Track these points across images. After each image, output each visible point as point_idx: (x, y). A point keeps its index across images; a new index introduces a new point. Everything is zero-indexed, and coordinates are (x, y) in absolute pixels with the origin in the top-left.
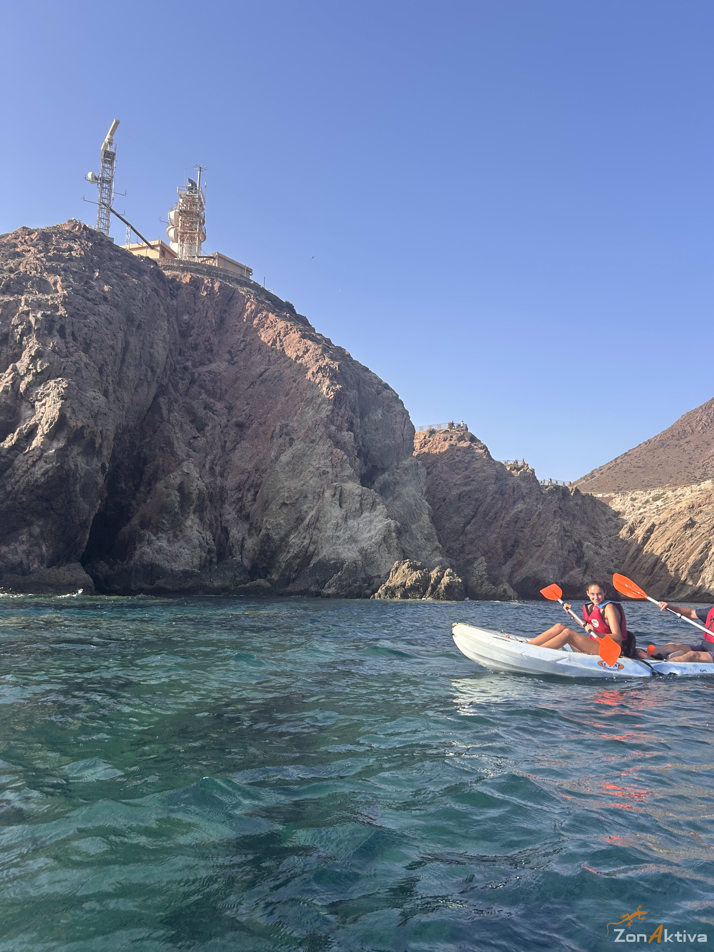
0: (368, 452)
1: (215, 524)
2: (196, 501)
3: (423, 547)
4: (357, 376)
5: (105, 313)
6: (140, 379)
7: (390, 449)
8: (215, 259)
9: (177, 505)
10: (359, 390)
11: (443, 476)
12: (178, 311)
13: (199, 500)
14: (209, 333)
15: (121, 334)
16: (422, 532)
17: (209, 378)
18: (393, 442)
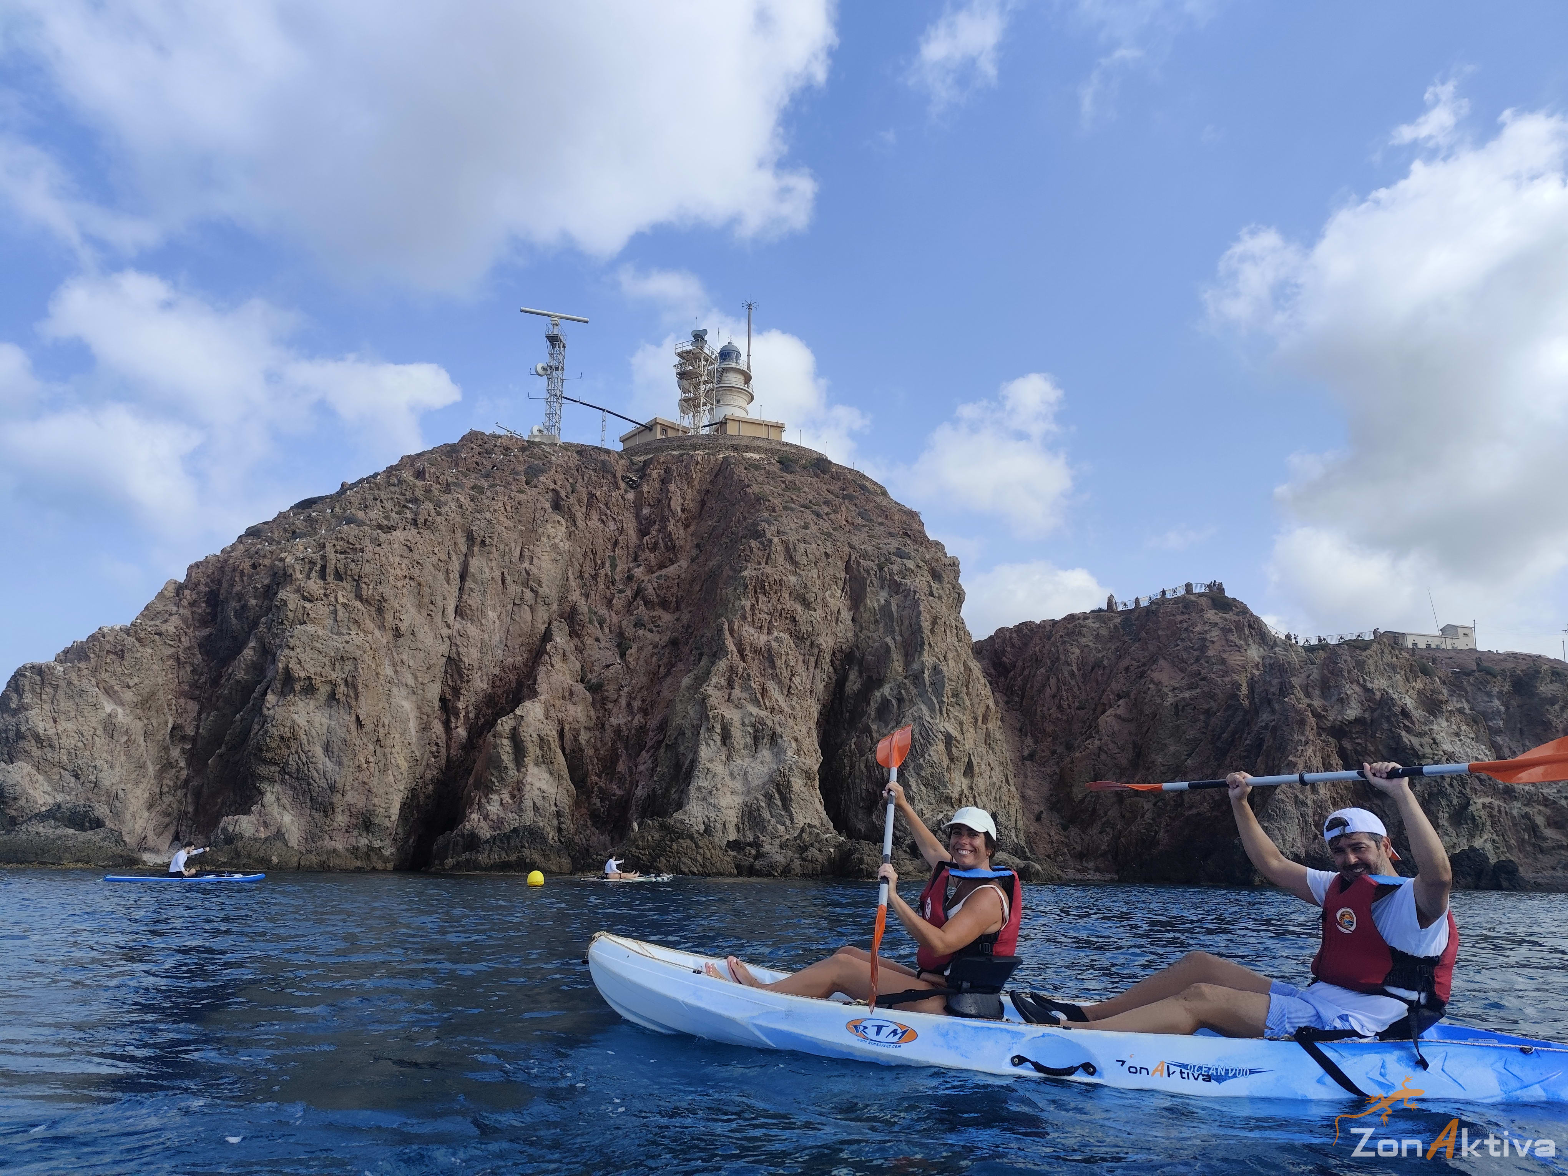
0: (863, 658)
1: (629, 779)
2: (533, 751)
3: (917, 797)
4: (846, 549)
5: (402, 540)
6: (514, 604)
7: (888, 649)
8: (725, 423)
9: (505, 757)
10: (847, 568)
11: (1156, 676)
12: (638, 506)
13: (541, 748)
14: (671, 526)
15: (434, 559)
16: (919, 775)
17: (655, 585)
18: (898, 638)
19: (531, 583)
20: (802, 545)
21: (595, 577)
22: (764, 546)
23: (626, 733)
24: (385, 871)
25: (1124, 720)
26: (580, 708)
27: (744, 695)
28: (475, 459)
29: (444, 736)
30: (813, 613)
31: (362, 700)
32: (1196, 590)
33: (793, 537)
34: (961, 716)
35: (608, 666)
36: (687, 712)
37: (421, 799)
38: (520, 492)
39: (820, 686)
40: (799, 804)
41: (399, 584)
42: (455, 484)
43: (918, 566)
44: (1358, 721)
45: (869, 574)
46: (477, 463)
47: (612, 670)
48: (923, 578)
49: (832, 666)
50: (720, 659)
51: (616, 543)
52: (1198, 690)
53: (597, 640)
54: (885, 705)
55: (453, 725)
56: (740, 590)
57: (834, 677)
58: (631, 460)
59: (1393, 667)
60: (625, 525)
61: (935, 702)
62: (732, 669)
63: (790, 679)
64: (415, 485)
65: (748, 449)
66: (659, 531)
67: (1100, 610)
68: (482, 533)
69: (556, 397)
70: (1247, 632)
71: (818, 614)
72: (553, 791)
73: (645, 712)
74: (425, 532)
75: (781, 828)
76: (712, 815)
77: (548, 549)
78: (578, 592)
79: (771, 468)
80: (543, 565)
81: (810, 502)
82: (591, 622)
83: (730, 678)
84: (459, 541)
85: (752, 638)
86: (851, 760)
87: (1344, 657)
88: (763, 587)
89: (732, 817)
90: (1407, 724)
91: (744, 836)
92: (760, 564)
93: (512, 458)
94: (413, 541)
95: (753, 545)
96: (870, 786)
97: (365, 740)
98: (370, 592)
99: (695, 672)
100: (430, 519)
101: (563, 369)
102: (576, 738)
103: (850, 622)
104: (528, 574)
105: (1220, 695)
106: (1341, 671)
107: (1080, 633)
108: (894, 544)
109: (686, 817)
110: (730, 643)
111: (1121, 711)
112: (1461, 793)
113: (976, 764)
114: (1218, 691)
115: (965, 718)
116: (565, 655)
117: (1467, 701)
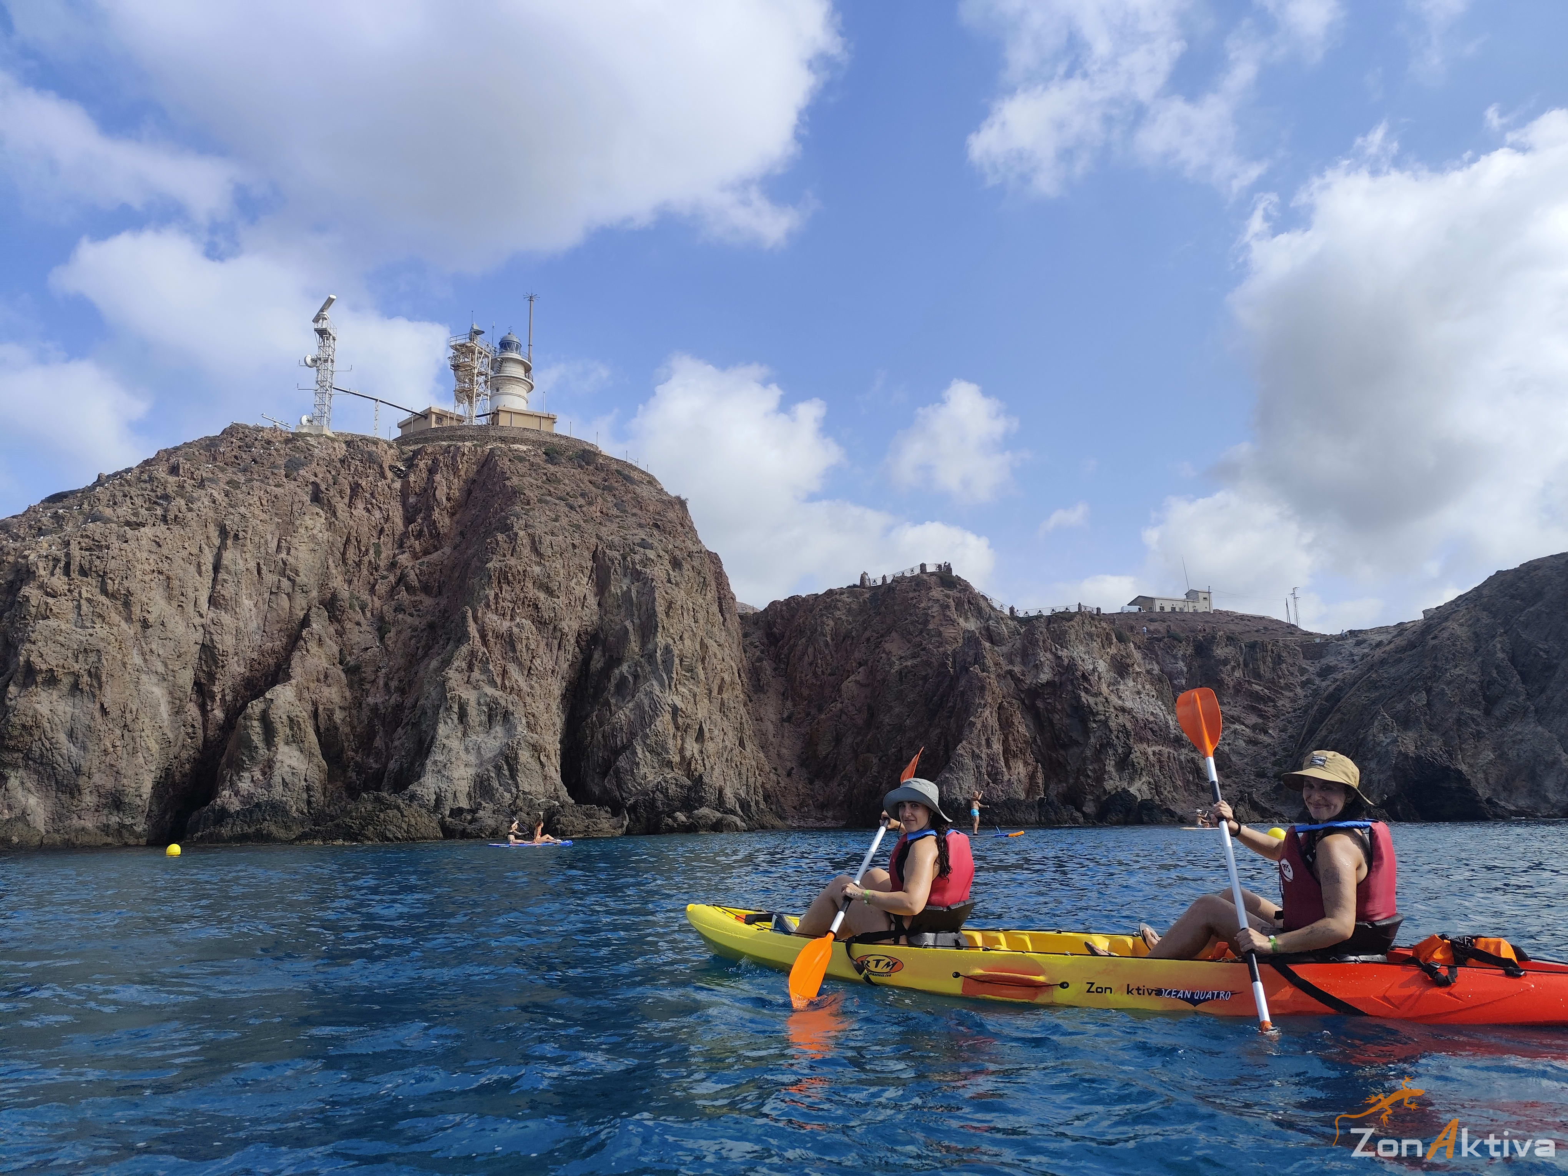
0: (606, 639)
1: (384, 753)
2: (283, 731)
3: (642, 763)
4: (594, 540)
5: (150, 535)
6: (271, 593)
7: (626, 631)
8: (497, 414)
9: (255, 738)
10: (594, 557)
11: (887, 646)
12: (404, 494)
13: (291, 729)
14: (436, 515)
15: (185, 554)
16: (645, 743)
17: (418, 571)
18: (637, 621)
19: (288, 572)
20: (549, 537)
21: (358, 564)
22: (510, 539)
23: (383, 711)
24: (137, 845)
25: (862, 685)
26: (334, 689)
27: (482, 677)
28: (234, 453)
29: (200, 719)
30: (556, 600)
31: (107, 689)
33: (539, 530)
34: (695, 689)
35: (367, 649)
36: (430, 694)
37: (178, 776)
38: (277, 486)
39: (565, 666)
40: (528, 775)
41: (147, 578)
42: (211, 480)
43: (659, 556)
44: (1049, 683)
45: (614, 562)
46: (236, 457)
47: (369, 653)
48: (662, 567)
49: (577, 647)
50: (463, 644)
51: (382, 531)
52: (919, 659)
53: (358, 624)
54: (623, 681)
55: (209, 708)
56: (485, 580)
57: (580, 657)
58: (401, 450)
59: (1090, 635)
60: (391, 514)
61: (665, 677)
62: (473, 654)
63: (531, 661)
64: (166, 482)
65: (515, 440)
66: (425, 519)
67: (855, 586)
68: (235, 527)
69: (323, 388)
70: (966, 607)
71: (562, 601)
72: (304, 767)
73: (402, 691)
74: (176, 528)
75: (507, 795)
76: (444, 786)
77: (306, 540)
78: (340, 578)
79: (537, 460)
80: (301, 555)
81: (567, 494)
82: (351, 607)
83: (471, 661)
84: (211, 535)
85: (495, 624)
86: (592, 731)
88: (506, 578)
89: (464, 786)
91: (475, 803)
92: (505, 556)
93: (274, 452)
94: (162, 537)
95: (499, 538)
96: (605, 754)
97: (111, 726)
98: (116, 586)
99: (442, 656)
100: (180, 515)
101: (332, 361)
102: (330, 717)
103: (596, 607)
104: (284, 563)
106: (1037, 641)
107: (836, 607)
108: (642, 534)
109: (421, 788)
110: (473, 629)
111: (859, 678)
112: (1125, 743)
113: (706, 730)
114: (933, 660)
115: (700, 690)
116: (320, 640)
117: (1158, 663)
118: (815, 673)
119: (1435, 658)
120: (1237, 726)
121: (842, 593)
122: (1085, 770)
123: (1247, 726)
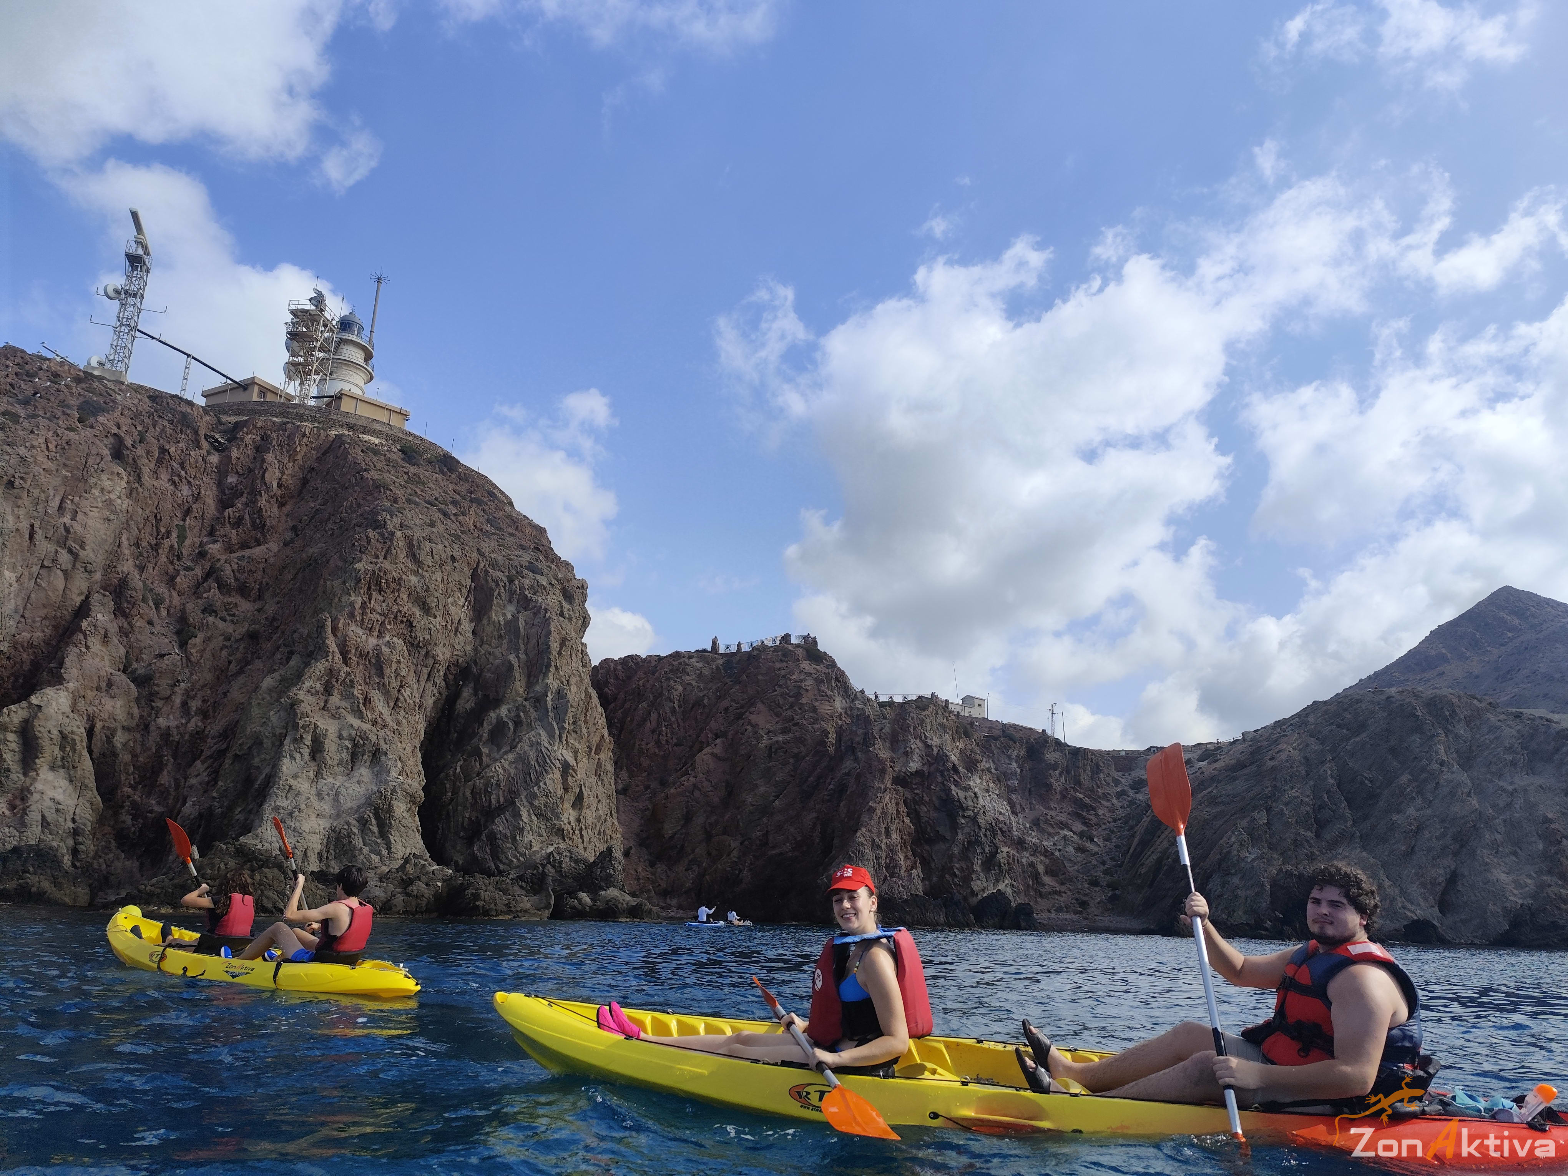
0: (480, 674)
1: (173, 793)
2: (50, 750)
3: (528, 828)
4: (475, 555)
6: (43, 566)
7: (511, 667)
8: (340, 398)
9: (8, 757)
10: (474, 576)
11: (754, 718)
12: (222, 472)
13: (62, 748)
14: (263, 501)
16: (531, 804)
17: (235, 567)
18: (523, 657)
19: (70, 542)
20: (428, 543)
21: (155, 548)
22: (384, 538)
23: (176, 738)
25: (719, 759)
26: (119, 703)
27: (344, 704)
28: (9, 380)
30: (432, 619)
32: (794, 640)
33: (418, 534)
34: (578, 744)
35: (162, 656)
36: (269, 719)
38: (70, 429)
39: (429, 702)
40: (399, 831)
43: (550, 583)
44: (918, 773)
45: (497, 585)
46: (12, 385)
47: (167, 660)
48: (555, 597)
49: (445, 680)
50: (317, 660)
51: (188, 511)
52: (791, 735)
53: (150, 623)
54: (499, 728)
56: (350, 584)
57: (445, 693)
58: (219, 419)
59: (943, 727)
60: (203, 492)
61: (556, 727)
62: (331, 673)
63: (399, 691)
65: (365, 430)
66: (247, 505)
67: (704, 651)
68: (12, 472)
69: (128, 328)
70: (834, 685)
71: (438, 622)
72: (72, 803)
73: (204, 714)
75: (375, 858)
76: (292, 841)
77: (100, 505)
78: (131, 562)
79: (392, 456)
80: (90, 523)
81: (436, 499)
82: (144, 600)
83: (328, 682)
85: (359, 640)
86: (454, 784)
87: (911, 715)
88: (379, 584)
89: (315, 843)
90: (956, 778)
91: (328, 866)
92: (377, 557)
93: (63, 388)
95: (371, 536)
96: (474, 814)
99: (282, 672)
101: (142, 296)
102: (109, 739)
103: (471, 635)
104: (67, 531)
105: (810, 741)
106: (908, 727)
107: (684, 671)
108: (526, 558)
109: (258, 842)
110: (332, 644)
111: (718, 750)
112: (992, 842)
113: (585, 795)
114: (808, 737)
115: (581, 747)
116: (106, 636)
117: (993, 762)
118: (658, 743)
119: (1275, 779)
120: (1066, 832)
121: (690, 657)
122: (952, 868)
123: (1074, 833)
